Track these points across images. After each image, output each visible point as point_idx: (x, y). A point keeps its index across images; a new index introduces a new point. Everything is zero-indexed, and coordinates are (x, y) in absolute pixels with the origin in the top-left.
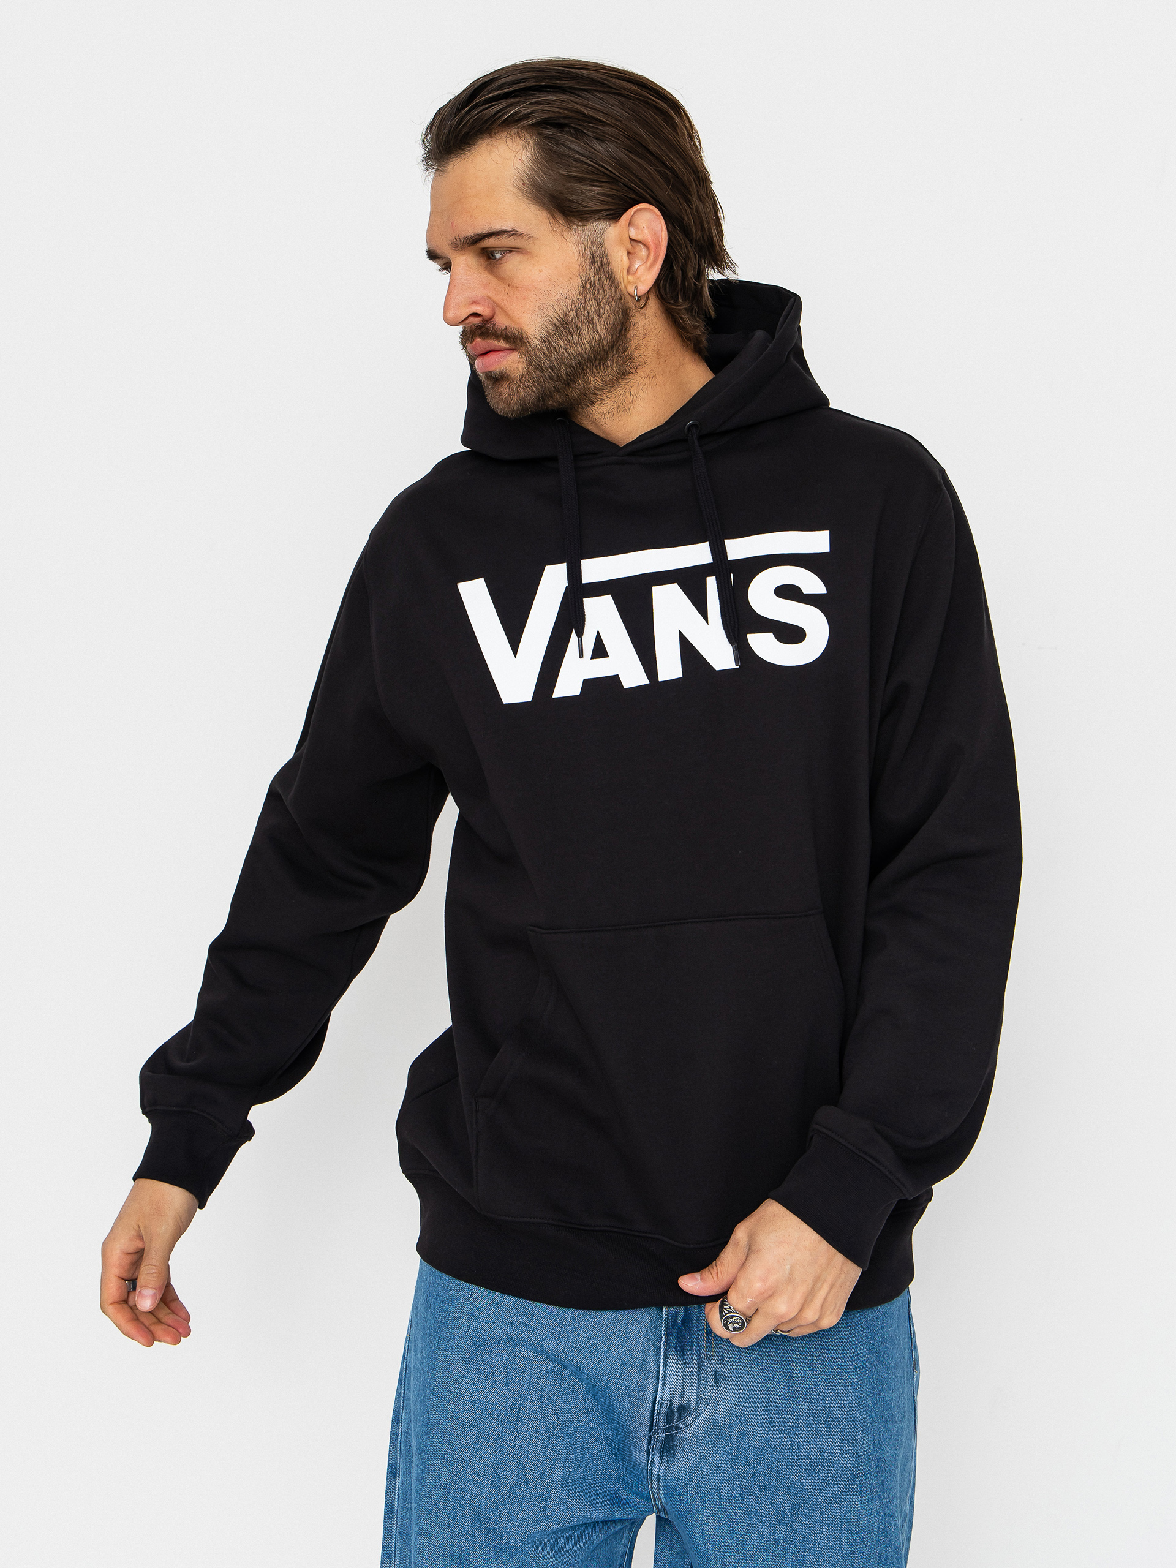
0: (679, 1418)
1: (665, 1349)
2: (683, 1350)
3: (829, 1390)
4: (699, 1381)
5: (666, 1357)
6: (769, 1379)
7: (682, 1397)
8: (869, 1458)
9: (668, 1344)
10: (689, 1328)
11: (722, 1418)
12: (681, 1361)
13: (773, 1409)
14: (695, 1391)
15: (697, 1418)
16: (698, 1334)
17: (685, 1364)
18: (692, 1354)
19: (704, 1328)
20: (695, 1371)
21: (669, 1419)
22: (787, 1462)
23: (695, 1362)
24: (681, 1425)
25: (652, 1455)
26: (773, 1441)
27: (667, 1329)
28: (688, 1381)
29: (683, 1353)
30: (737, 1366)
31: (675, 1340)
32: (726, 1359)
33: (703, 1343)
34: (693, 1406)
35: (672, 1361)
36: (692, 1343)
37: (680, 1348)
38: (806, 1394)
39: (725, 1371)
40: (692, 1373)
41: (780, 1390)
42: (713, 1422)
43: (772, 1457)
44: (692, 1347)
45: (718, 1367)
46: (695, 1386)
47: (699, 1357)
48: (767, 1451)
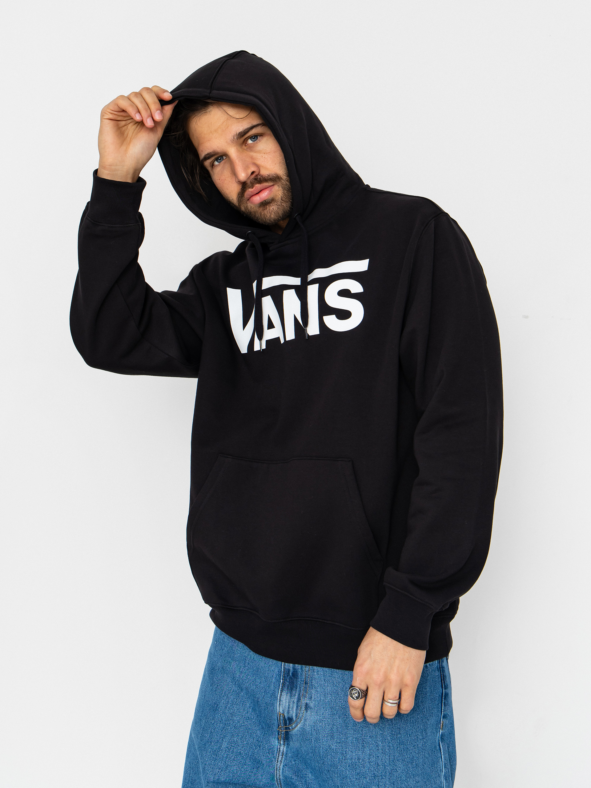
0: (290, 724)
1: (282, 687)
2: (292, 689)
3: (365, 726)
4: (297, 707)
5: (282, 691)
6: (334, 714)
7: (288, 712)
8: (385, 768)
9: (284, 684)
10: (297, 679)
11: (308, 728)
12: (289, 694)
13: (335, 729)
14: (295, 711)
15: (297, 725)
16: (300, 683)
17: (291, 697)
18: (296, 692)
19: (304, 680)
20: (295, 701)
21: (285, 724)
22: (339, 759)
23: (297, 696)
24: (290, 727)
25: (280, 740)
26: (333, 747)
27: (284, 677)
28: (291, 706)
29: (291, 691)
30: (318, 703)
31: (288, 683)
32: (313, 699)
33: (302, 688)
34: (294, 719)
35: (284, 694)
36: (297, 686)
37: (291, 687)
38: (353, 726)
39: (312, 705)
40: (294, 702)
41: (340, 721)
42: (303, 729)
43: (331, 755)
44: (296, 689)
45: (308, 702)
46: (295, 709)
47: (299, 694)
48: (329, 751)
